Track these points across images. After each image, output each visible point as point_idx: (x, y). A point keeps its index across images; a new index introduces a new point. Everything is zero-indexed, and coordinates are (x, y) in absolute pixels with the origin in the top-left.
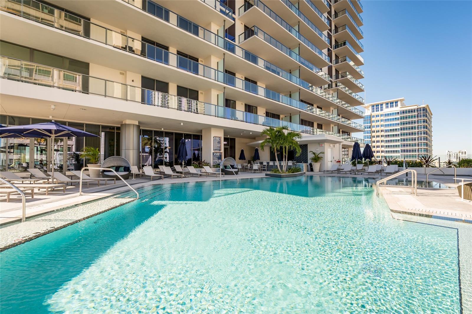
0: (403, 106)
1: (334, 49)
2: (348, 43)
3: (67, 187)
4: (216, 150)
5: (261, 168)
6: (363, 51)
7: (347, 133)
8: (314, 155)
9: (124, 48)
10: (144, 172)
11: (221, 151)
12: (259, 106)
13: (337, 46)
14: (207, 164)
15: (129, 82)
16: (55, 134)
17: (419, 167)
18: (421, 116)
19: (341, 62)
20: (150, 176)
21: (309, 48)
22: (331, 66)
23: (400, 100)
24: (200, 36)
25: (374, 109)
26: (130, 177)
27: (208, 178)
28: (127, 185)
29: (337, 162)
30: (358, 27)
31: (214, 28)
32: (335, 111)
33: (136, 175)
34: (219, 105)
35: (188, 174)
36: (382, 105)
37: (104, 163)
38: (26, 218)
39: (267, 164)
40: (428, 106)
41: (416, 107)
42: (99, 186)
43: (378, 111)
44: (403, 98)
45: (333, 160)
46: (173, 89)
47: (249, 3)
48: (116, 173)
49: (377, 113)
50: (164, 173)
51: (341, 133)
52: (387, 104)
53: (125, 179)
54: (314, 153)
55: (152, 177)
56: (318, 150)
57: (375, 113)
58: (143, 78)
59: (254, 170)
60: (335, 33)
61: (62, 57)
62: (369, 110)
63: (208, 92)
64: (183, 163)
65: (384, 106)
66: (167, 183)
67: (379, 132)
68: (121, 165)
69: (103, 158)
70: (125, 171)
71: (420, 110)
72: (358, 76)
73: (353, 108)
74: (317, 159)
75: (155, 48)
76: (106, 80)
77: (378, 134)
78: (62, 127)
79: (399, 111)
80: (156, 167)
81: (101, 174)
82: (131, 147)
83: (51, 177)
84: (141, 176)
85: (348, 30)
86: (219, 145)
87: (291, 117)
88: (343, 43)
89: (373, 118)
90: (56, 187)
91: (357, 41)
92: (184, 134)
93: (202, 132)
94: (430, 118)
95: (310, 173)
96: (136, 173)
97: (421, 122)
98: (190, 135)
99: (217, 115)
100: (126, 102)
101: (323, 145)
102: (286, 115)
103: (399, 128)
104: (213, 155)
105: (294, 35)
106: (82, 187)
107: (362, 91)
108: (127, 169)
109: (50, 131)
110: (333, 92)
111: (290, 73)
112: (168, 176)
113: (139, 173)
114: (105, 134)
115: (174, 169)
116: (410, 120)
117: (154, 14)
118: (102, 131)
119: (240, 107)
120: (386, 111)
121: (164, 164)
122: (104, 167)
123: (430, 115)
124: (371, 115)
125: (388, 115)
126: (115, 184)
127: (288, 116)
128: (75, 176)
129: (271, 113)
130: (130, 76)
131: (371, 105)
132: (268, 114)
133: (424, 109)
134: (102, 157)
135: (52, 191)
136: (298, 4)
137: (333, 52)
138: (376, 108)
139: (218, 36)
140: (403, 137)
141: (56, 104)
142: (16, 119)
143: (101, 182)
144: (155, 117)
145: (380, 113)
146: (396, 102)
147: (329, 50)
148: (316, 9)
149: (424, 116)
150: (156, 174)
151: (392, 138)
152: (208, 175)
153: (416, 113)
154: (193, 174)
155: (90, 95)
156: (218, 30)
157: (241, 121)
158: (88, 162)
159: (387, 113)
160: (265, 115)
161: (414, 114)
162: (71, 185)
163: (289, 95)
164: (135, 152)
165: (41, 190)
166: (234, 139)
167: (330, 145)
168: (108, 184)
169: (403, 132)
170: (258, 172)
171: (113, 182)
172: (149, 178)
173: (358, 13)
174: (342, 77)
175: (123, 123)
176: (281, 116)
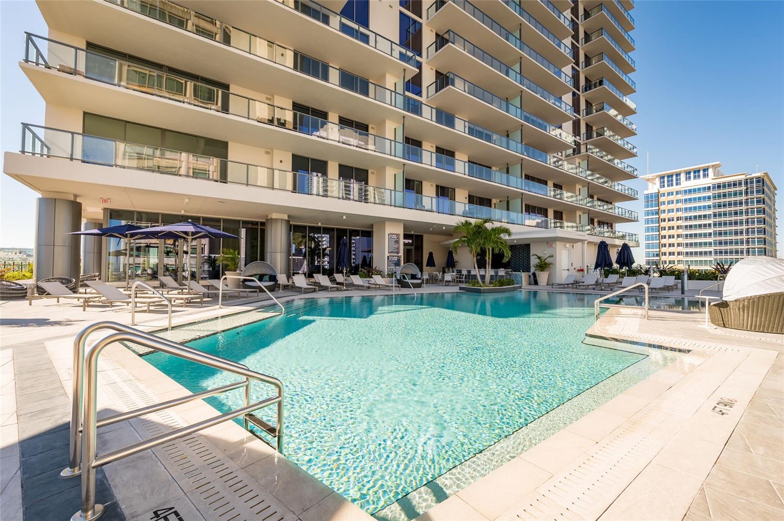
0: (717, 175)
1: (583, 92)
2: (607, 83)
3: (204, 299)
4: (392, 252)
5: (457, 278)
6: (635, 91)
7: (607, 224)
8: (538, 261)
9: (271, 122)
10: (294, 283)
11: (399, 254)
12: (458, 187)
13: (589, 86)
14: (380, 273)
15: (276, 165)
16: (192, 235)
17: (712, 280)
18: (752, 192)
19: (596, 111)
20: (301, 288)
21: (538, 96)
22: (579, 120)
23: (713, 166)
24: (370, 96)
25: (664, 182)
26: (276, 289)
27: (377, 291)
28: (272, 299)
29: (579, 270)
30: (626, 53)
31: (391, 81)
32: (584, 191)
33: (284, 286)
34: (396, 189)
35: (351, 286)
36: (678, 175)
37: (245, 271)
38: (172, 328)
39: (468, 273)
40: (766, 174)
41: (743, 177)
42: (239, 299)
43: (672, 185)
44: (718, 163)
45: (571, 268)
46: (333, 170)
47: (443, 38)
48: (259, 284)
49: (670, 189)
50: (320, 283)
51: (596, 224)
52: (688, 173)
53: (270, 291)
54: (539, 258)
55: (303, 289)
56: (546, 252)
57: (667, 189)
58: (294, 157)
59: (446, 281)
60: (586, 67)
61: (196, 136)
62: (655, 184)
63: (381, 171)
64: (345, 271)
65: (683, 176)
66: (323, 298)
67: (673, 220)
68: (265, 273)
69: (244, 264)
70: (270, 281)
71: (752, 182)
72: (627, 132)
73: (616, 184)
74: (543, 266)
75: (310, 118)
76: (248, 165)
77: (671, 224)
78: (200, 228)
79: (711, 185)
80: (310, 275)
81: (241, 284)
82: (279, 249)
83: (187, 287)
84: (290, 287)
85: (606, 61)
86: (396, 246)
87: (508, 202)
88: (598, 81)
89: (662, 198)
90: (192, 298)
91: (624, 76)
92: (350, 230)
93: (373, 227)
94: (771, 195)
95: (534, 288)
96: (284, 284)
97: (752, 202)
98: (358, 231)
99: (393, 204)
100: (271, 191)
101: (554, 245)
102: (501, 200)
103: (711, 213)
104: (388, 259)
105: (512, 79)
106: (222, 299)
107: (634, 155)
108: (273, 278)
109: (186, 233)
110: (580, 161)
111: (508, 136)
112: (325, 289)
113: (288, 284)
114: (246, 231)
115: (334, 279)
116: (733, 199)
117: (308, 73)
118: (243, 228)
119: (429, 190)
120: (685, 184)
121: (321, 272)
122: (245, 275)
123: (773, 189)
124: (659, 192)
125: (690, 191)
126: (258, 296)
127: (504, 201)
128: (213, 286)
129: (477, 197)
130: (278, 155)
131: (659, 175)
132: (472, 199)
133: (760, 180)
134: (243, 262)
135: (189, 303)
136: (519, 30)
137: (581, 96)
138: (668, 181)
139: (396, 93)
140: (718, 229)
141: (190, 197)
142: (143, 215)
143: (242, 294)
144: (309, 209)
145: (675, 188)
146: (705, 170)
147: (574, 94)
148: (550, 34)
149: (758, 192)
150: (311, 285)
151: (698, 231)
152: (379, 287)
153: (743, 188)
154: (358, 286)
155: (228, 185)
156: (395, 83)
157: (429, 211)
158: (226, 268)
159: (687, 189)
160: (467, 201)
161: (740, 189)
162: (208, 297)
163: (505, 170)
164: (284, 255)
165: (177, 301)
166: (421, 237)
167: (565, 245)
168: (249, 297)
169: (717, 220)
170: (452, 284)
171: (256, 294)
172: (299, 290)
173: (626, 32)
174: (599, 135)
175: (269, 218)
176: (494, 201)
